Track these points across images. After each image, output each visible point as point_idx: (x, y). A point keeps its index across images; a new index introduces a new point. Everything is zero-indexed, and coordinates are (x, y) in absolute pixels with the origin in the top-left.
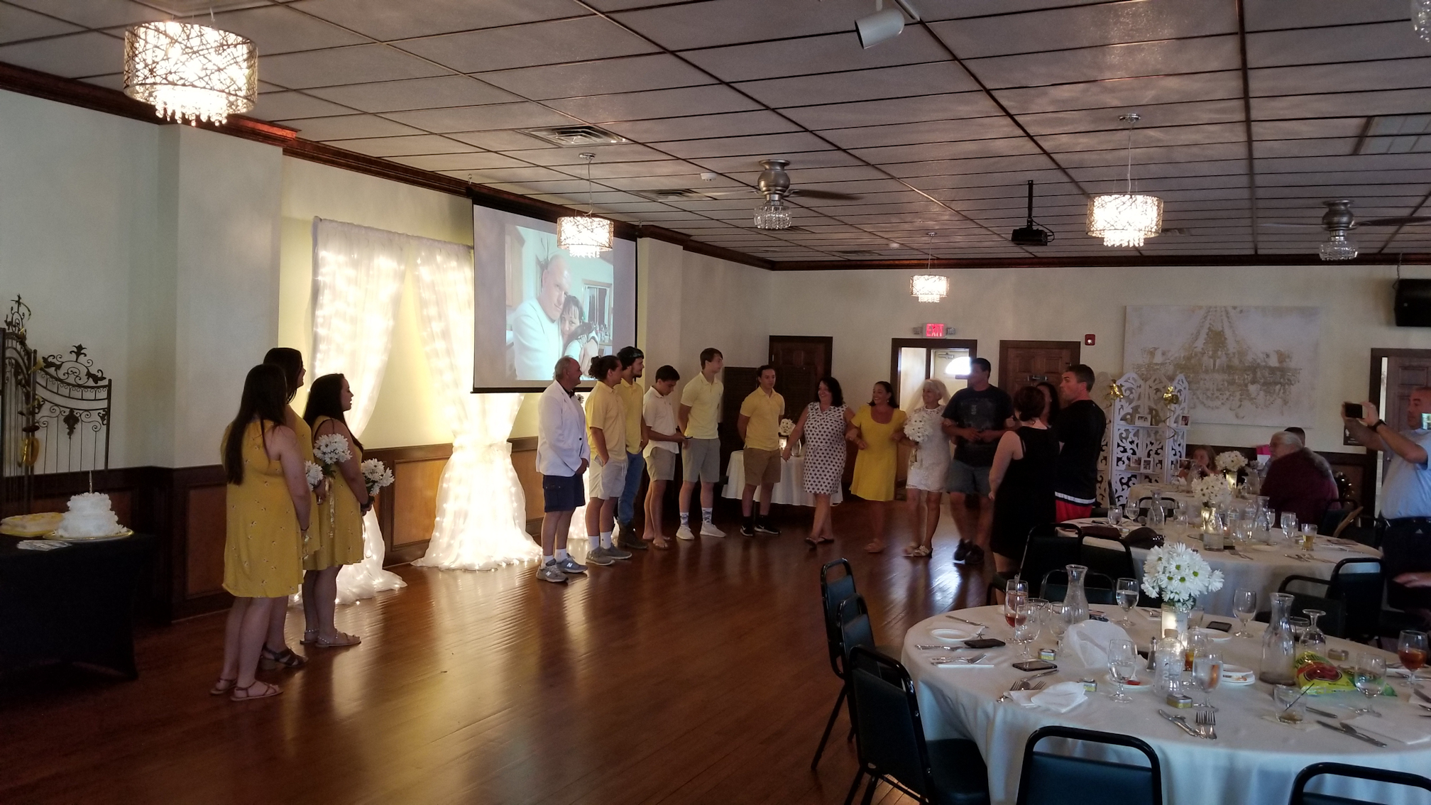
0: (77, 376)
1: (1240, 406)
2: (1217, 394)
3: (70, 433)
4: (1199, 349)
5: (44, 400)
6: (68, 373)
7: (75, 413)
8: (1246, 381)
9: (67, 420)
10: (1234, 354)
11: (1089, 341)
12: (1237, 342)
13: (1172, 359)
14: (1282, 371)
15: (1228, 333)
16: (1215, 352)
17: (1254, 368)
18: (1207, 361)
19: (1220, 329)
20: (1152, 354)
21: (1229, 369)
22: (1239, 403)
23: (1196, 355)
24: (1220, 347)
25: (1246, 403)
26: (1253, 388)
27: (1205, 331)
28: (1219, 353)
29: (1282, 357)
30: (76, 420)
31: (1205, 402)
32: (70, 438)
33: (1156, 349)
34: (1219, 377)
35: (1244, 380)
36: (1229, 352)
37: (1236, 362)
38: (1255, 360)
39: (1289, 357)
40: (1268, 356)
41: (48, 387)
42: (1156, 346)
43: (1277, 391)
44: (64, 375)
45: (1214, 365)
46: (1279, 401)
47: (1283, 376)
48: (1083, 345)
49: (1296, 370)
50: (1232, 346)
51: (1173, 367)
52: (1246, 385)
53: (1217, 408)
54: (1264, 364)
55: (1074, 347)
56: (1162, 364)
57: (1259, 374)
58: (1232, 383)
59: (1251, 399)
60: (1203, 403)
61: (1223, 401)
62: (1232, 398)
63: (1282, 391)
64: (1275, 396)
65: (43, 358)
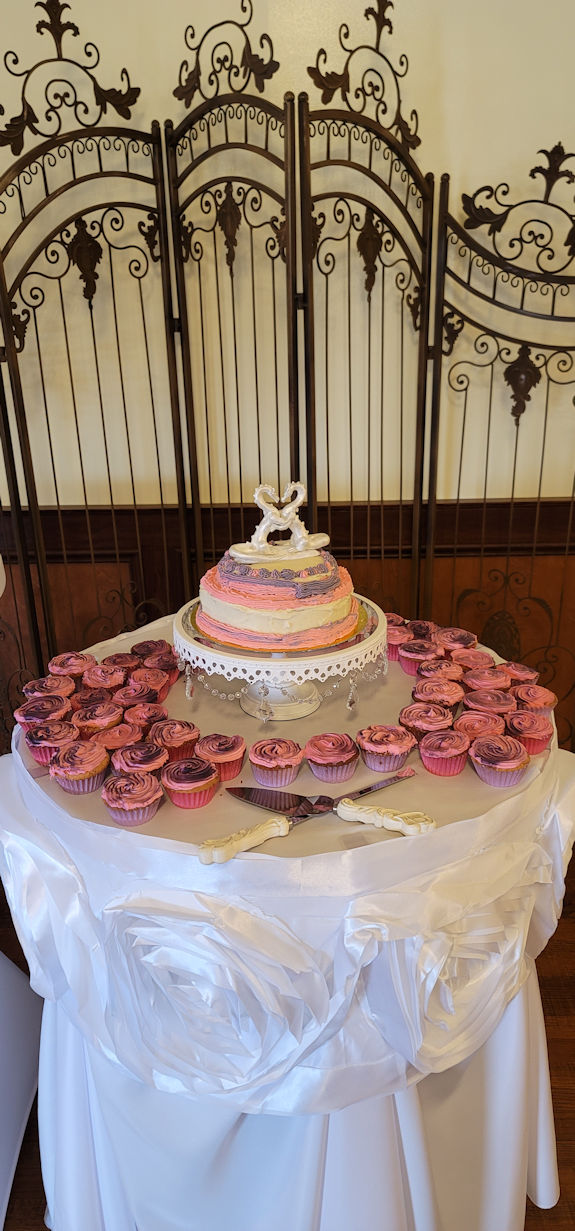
0: (544, 248)
3: (518, 411)
5: (464, 319)
6: (521, 240)
7: (532, 357)
9: (511, 375)
30: (534, 376)
32: (517, 424)
41: (472, 284)
44: (512, 245)
65: (465, 197)
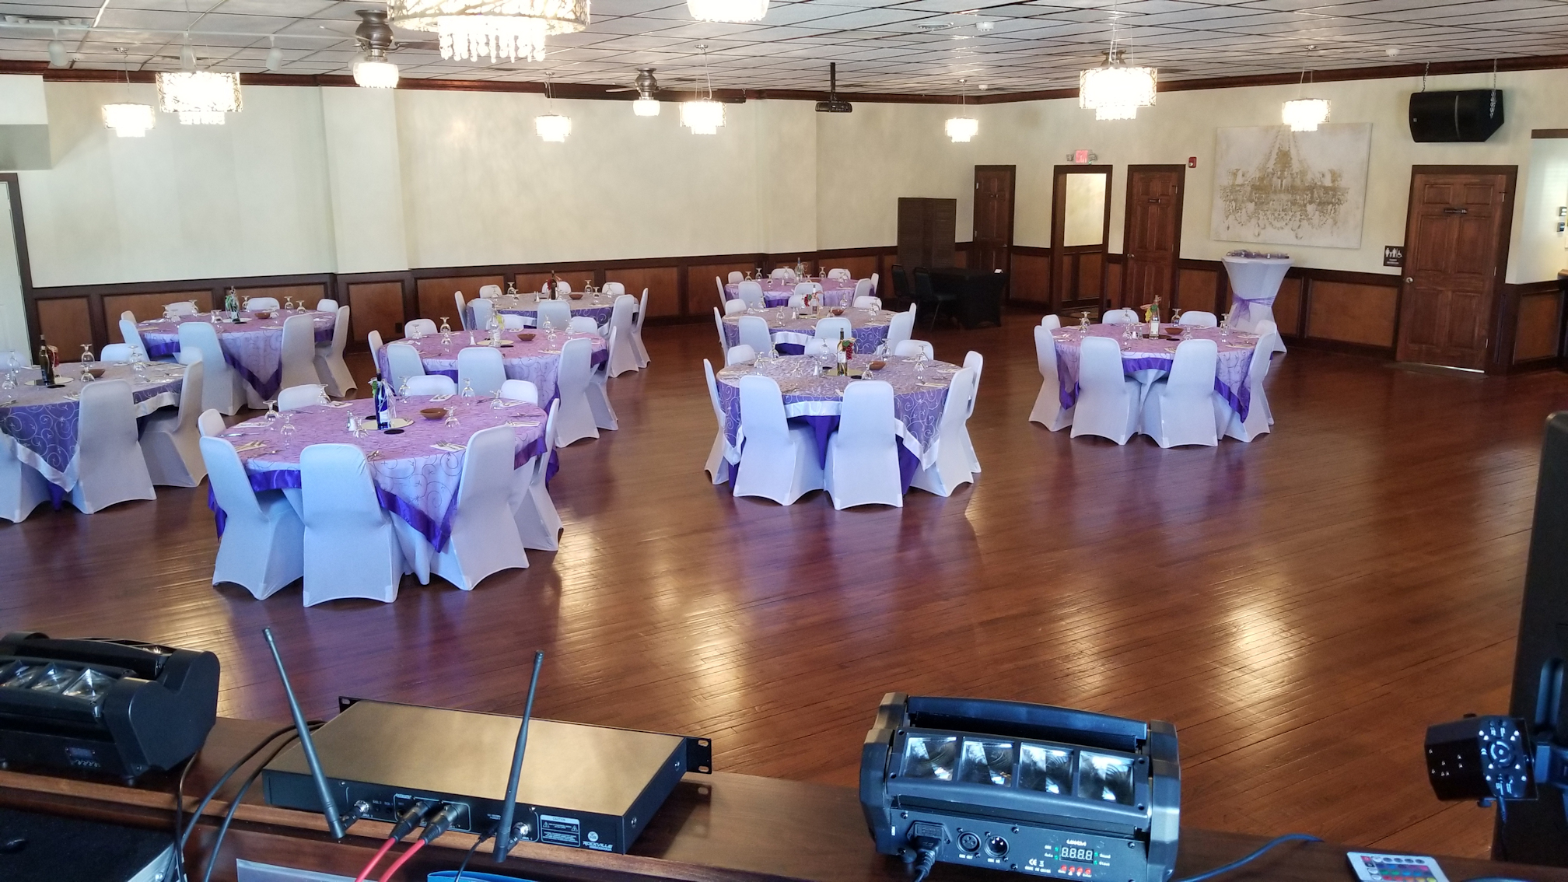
1: (1300, 226)
2: (1283, 214)
4: (1270, 170)
8: (1305, 202)
10: (1297, 173)
11: (1192, 164)
12: (1300, 162)
13: (1250, 180)
14: (1334, 189)
15: (1293, 152)
16: (1282, 171)
17: (1311, 189)
18: (1276, 182)
19: (1288, 149)
20: (1235, 175)
21: (1292, 189)
22: (1299, 223)
23: (1268, 176)
24: (1286, 167)
25: (1305, 223)
26: (1310, 208)
27: (1276, 151)
28: (1286, 173)
29: (1335, 176)
31: (1273, 223)
33: (1238, 170)
34: (1285, 197)
35: (1304, 200)
36: (1294, 171)
37: (1298, 182)
38: (1313, 180)
39: (1340, 176)
40: (1323, 176)
42: (1238, 168)
43: (1329, 211)
45: (1282, 185)
46: (1330, 221)
47: (1334, 196)
48: (1187, 167)
49: (1345, 189)
50: (1296, 167)
51: (1249, 189)
52: (1305, 206)
53: (1282, 228)
54: (1319, 184)
55: (1178, 171)
56: (1242, 185)
57: (1316, 195)
58: (1294, 203)
59: (1309, 219)
60: (1271, 223)
61: (1287, 222)
62: (1293, 219)
63: (1332, 212)
64: (1327, 216)
